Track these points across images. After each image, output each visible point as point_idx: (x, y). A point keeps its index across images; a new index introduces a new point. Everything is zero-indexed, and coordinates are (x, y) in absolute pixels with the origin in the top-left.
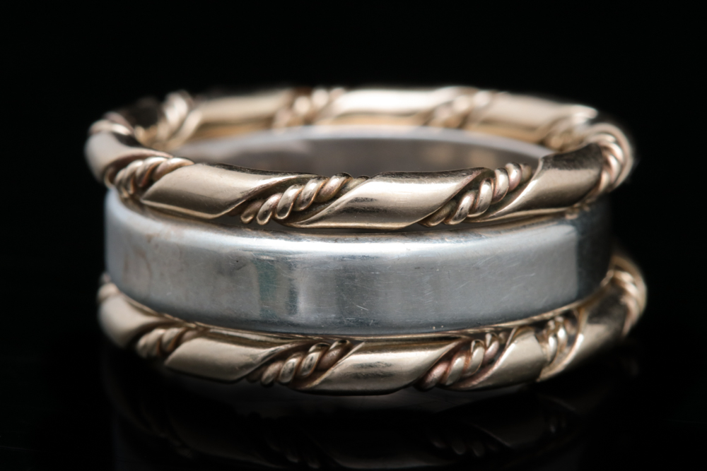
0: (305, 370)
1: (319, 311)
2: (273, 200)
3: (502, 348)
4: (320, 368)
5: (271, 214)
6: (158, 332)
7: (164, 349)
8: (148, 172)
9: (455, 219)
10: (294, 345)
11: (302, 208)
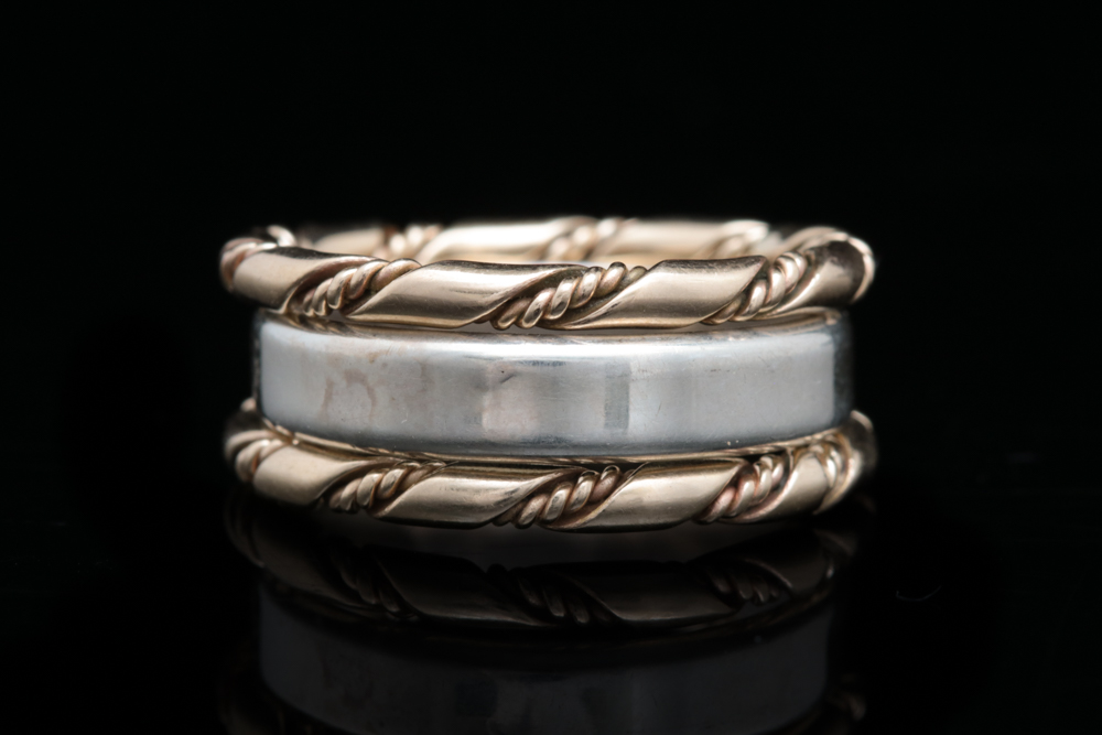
0: (574, 504)
1: (606, 425)
2: (542, 298)
3: (787, 473)
4: (593, 501)
5: (541, 314)
6: (374, 477)
7: (379, 497)
8: (367, 277)
9: (744, 315)
10: (559, 474)
11: (580, 304)
